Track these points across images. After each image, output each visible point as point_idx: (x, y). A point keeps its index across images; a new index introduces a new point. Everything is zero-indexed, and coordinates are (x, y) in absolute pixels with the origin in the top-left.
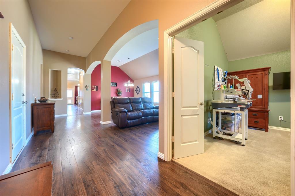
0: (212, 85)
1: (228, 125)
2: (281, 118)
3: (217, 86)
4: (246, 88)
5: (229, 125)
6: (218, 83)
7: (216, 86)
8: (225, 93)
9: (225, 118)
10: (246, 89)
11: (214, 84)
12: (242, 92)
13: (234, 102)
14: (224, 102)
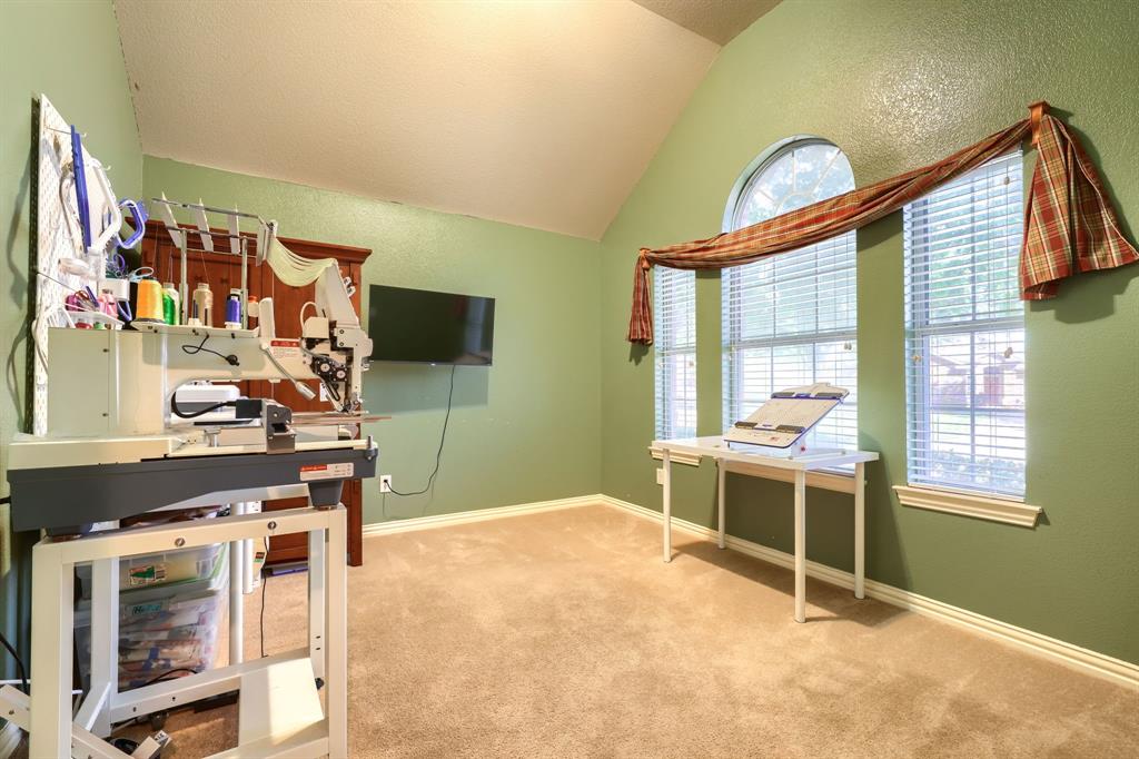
0: (10, 279)
1: (177, 622)
2: (386, 481)
3: (60, 303)
4: (336, 332)
5: (186, 619)
6: (67, 271)
7: (51, 298)
8: (171, 366)
9: (150, 573)
10: (333, 339)
11: (34, 273)
12: (309, 362)
13: (271, 442)
14: (171, 446)
